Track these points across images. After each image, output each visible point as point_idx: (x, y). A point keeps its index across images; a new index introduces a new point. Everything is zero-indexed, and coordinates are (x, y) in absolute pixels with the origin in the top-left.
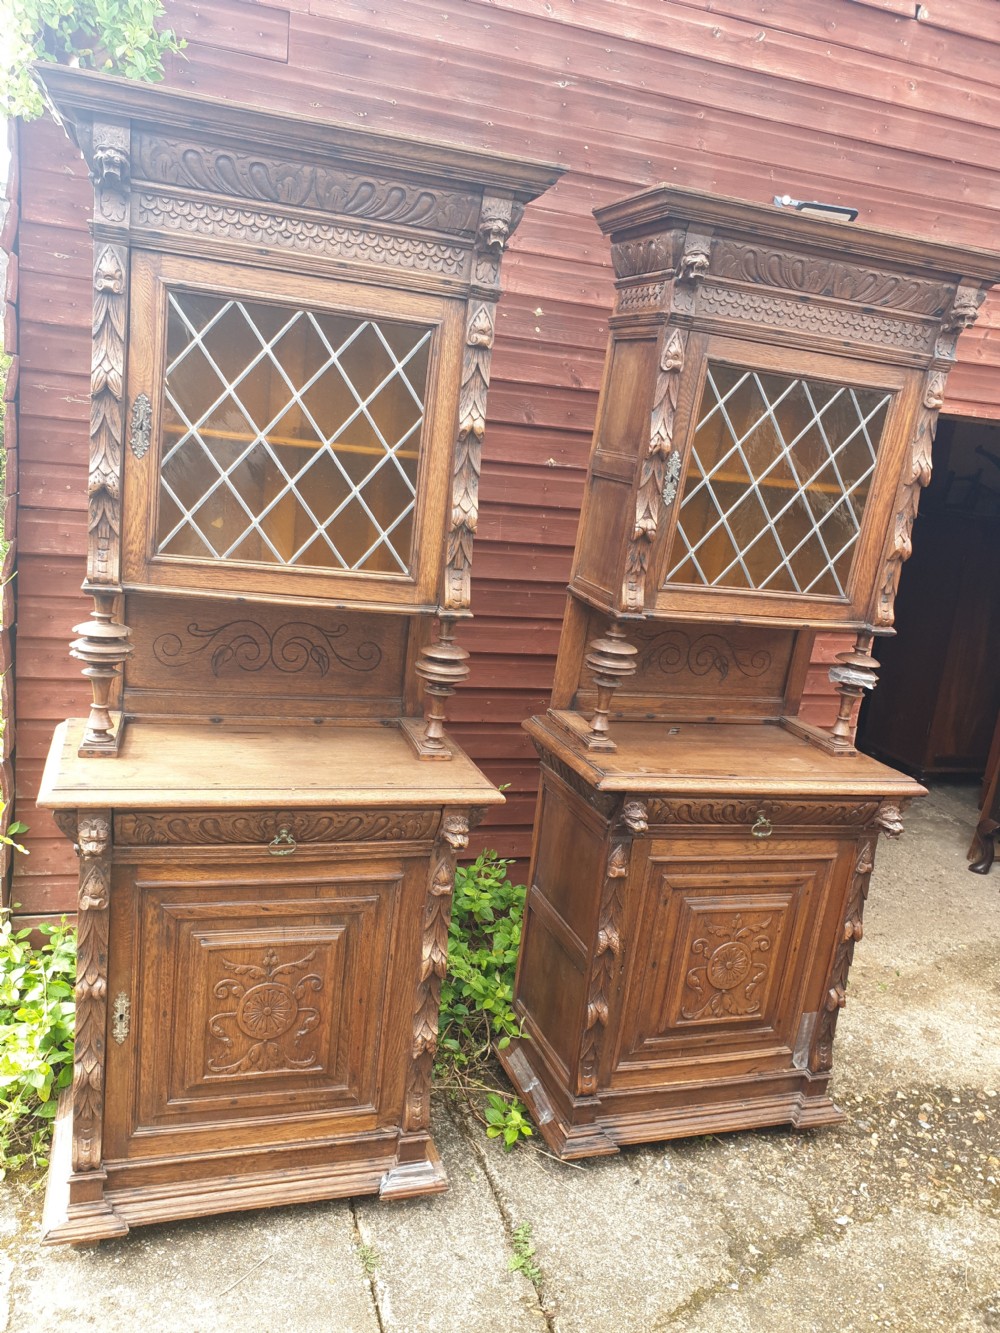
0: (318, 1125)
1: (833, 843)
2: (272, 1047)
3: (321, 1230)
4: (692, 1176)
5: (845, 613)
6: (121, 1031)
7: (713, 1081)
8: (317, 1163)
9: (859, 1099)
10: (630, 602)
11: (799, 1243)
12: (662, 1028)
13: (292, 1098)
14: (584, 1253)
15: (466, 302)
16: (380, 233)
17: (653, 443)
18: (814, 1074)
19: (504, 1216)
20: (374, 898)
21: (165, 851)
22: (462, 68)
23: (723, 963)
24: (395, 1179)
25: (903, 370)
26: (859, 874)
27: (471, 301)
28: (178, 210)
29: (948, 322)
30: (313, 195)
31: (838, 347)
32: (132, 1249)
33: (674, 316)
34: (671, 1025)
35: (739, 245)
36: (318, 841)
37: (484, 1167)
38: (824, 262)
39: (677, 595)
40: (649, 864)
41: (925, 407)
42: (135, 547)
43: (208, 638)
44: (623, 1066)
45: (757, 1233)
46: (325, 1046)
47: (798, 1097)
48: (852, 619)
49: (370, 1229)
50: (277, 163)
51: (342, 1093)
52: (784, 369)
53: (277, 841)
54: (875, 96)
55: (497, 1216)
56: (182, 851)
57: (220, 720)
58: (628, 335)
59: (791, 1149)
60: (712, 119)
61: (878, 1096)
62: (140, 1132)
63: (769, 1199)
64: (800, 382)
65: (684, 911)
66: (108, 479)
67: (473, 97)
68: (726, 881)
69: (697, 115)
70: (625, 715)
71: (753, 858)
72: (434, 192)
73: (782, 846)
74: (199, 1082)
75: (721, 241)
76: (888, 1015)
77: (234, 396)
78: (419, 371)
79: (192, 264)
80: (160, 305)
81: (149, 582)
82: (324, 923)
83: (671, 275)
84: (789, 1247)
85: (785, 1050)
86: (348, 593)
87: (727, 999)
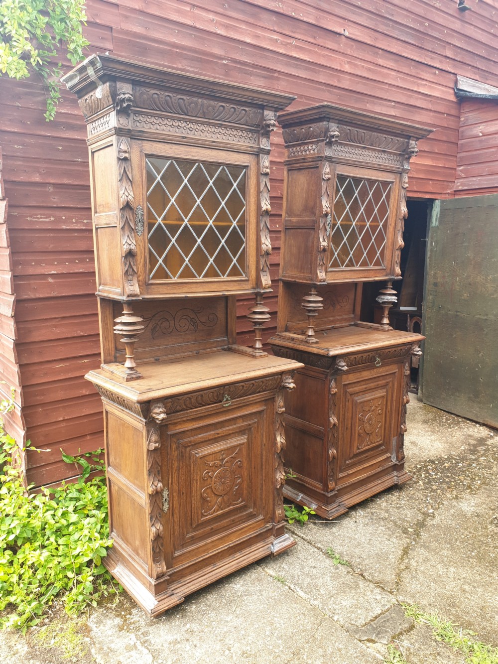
0: (243, 530)
1: (396, 365)
2: (226, 497)
3: (253, 576)
4: (372, 514)
5: (384, 273)
6: (166, 507)
7: (369, 474)
8: (245, 548)
10: (320, 278)
11: (423, 523)
12: (352, 455)
13: (233, 520)
14: (357, 550)
15: (258, 155)
17: (324, 210)
18: (400, 462)
19: (319, 548)
20: (256, 420)
21: (181, 415)
22: (186, 54)
23: (369, 422)
24: (277, 545)
25: (395, 173)
26: (406, 376)
27: (260, 155)
28: (148, 120)
29: (407, 154)
30: (201, 111)
31: (376, 166)
32: (181, 610)
33: (326, 157)
34: (355, 453)
35: (345, 127)
36: (237, 398)
37: (296, 535)
38: (370, 133)
39: (333, 273)
40: (342, 386)
41: (403, 188)
42: (141, 278)
43: (149, 322)
44: (341, 475)
45: (408, 524)
46: (245, 492)
47: (395, 473)
48: (386, 275)
49: (270, 570)
50: (188, 98)
51: (251, 512)
52: (360, 176)
53: (225, 400)
54: (334, 67)
55: (316, 550)
56: (187, 413)
57: (159, 359)
58: (297, 167)
59: (397, 494)
60: (281, 77)
61: (411, 468)
62: (177, 554)
63: (405, 512)
64: (365, 181)
65: (354, 404)
66: (131, 246)
68: (366, 388)
69: (275, 75)
71: (373, 376)
72: (246, 109)
74: (200, 522)
75: (341, 126)
77: (175, 203)
78: (243, 187)
79: (155, 144)
80: (144, 164)
81: (148, 294)
82: (239, 435)
83: (323, 141)
84: (421, 525)
85: (389, 455)
86: (224, 288)
87: (371, 437)
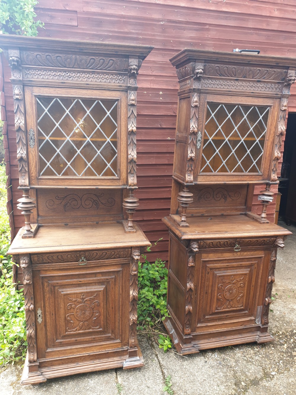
0: (103, 346)
1: (262, 252)
2: (86, 323)
3: (106, 379)
4: (224, 359)
5: (261, 178)
6: (40, 320)
7: (229, 329)
8: (104, 358)
9: (281, 333)
10: (188, 180)
11: (258, 381)
12: (211, 313)
13: (94, 338)
14: (188, 385)
15: (127, 91)
16: (98, 73)
17: (191, 130)
18: (263, 325)
19: (163, 373)
20: (114, 277)
21: (48, 265)
22: (131, 21)
23: (229, 292)
24: (128, 362)
25: (273, 99)
26: (272, 261)
27: (129, 91)
29: (286, 82)
30: (76, 64)
31: (250, 94)
32: (49, 386)
33: (194, 89)
34: (213, 312)
35: (213, 65)
36: (94, 260)
37: (157, 358)
38: (242, 67)
39: (205, 176)
40: (201, 262)
41: (281, 110)
42: (33, 175)
43: (62, 200)
44: (199, 325)
45: (244, 378)
46: (102, 323)
47: (259, 333)
48: (263, 180)
49: (121, 378)
50: (64, 55)
51: (109, 336)
52: (233, 103)
53: (81, 261)
54: (263, 14)
55: (160, 374)
56: (53, 265)
57: (67, 225)
58: (183, 97)
59: (257, 350)
60: (211, 28)
61: (287, 332)
62: (49, 350)
63: (249, 367)
64: (238, 106)
65: (214, 276)
66: (23, 155)
67: (135, 30)
68: (228, 266)
69: (206, 27)
70: (194, 215)
71: (236, 258)
73: (245, 253)
74: (64, 334)
75: (207, 64)
76: (291, 305)
77: (59, 127)
78: (114, 114)
79: (42, 89)
80: (34, 102)
81: (38, 185)
82: (99, 285)
83: (192, 77)
84: (255, 382)
85: (253, 318)
86: (99, 183)
87: (231, 303)
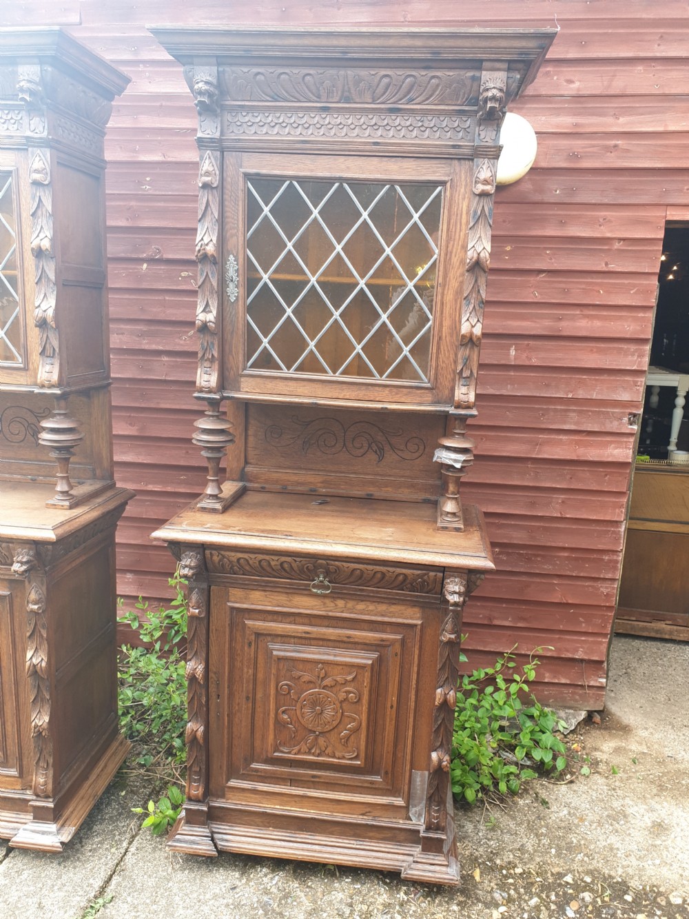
1: (416, 609)
4: (286, 897)
5: (429, 397)
7: (324, 814)
9: (519, 871)
10: (204, 384)
12: (264, 756)
15: (27, 150)
17: (197, 248)
18: (428, 831)
19: (106, 885)
23: (313, 708)
24: (28, 833)
25: (449, 161)
26: (444, 643)
27: (30, 149)
29: (481, 108)
31: (368, 147)
33: (201, 140)
34: (270, 755)
35: (245, 70)
37: (130, 843)
38: (332, 72)
39: (257, 380)
40: (228, 609)
41: (475, 194)
44: (234, 783)
47: (417, 850)
48: (436, 402)
49: (6, 867)
52: (320, 174)
55: (99, 884)
61: (542, 873)
64: (341, 184)
65: (268, 656)
68: (308, 633)
70: (290, 488)
73: (361, 606)
75: (227, 69)
85: (399, 802)
87: (321, 741)
